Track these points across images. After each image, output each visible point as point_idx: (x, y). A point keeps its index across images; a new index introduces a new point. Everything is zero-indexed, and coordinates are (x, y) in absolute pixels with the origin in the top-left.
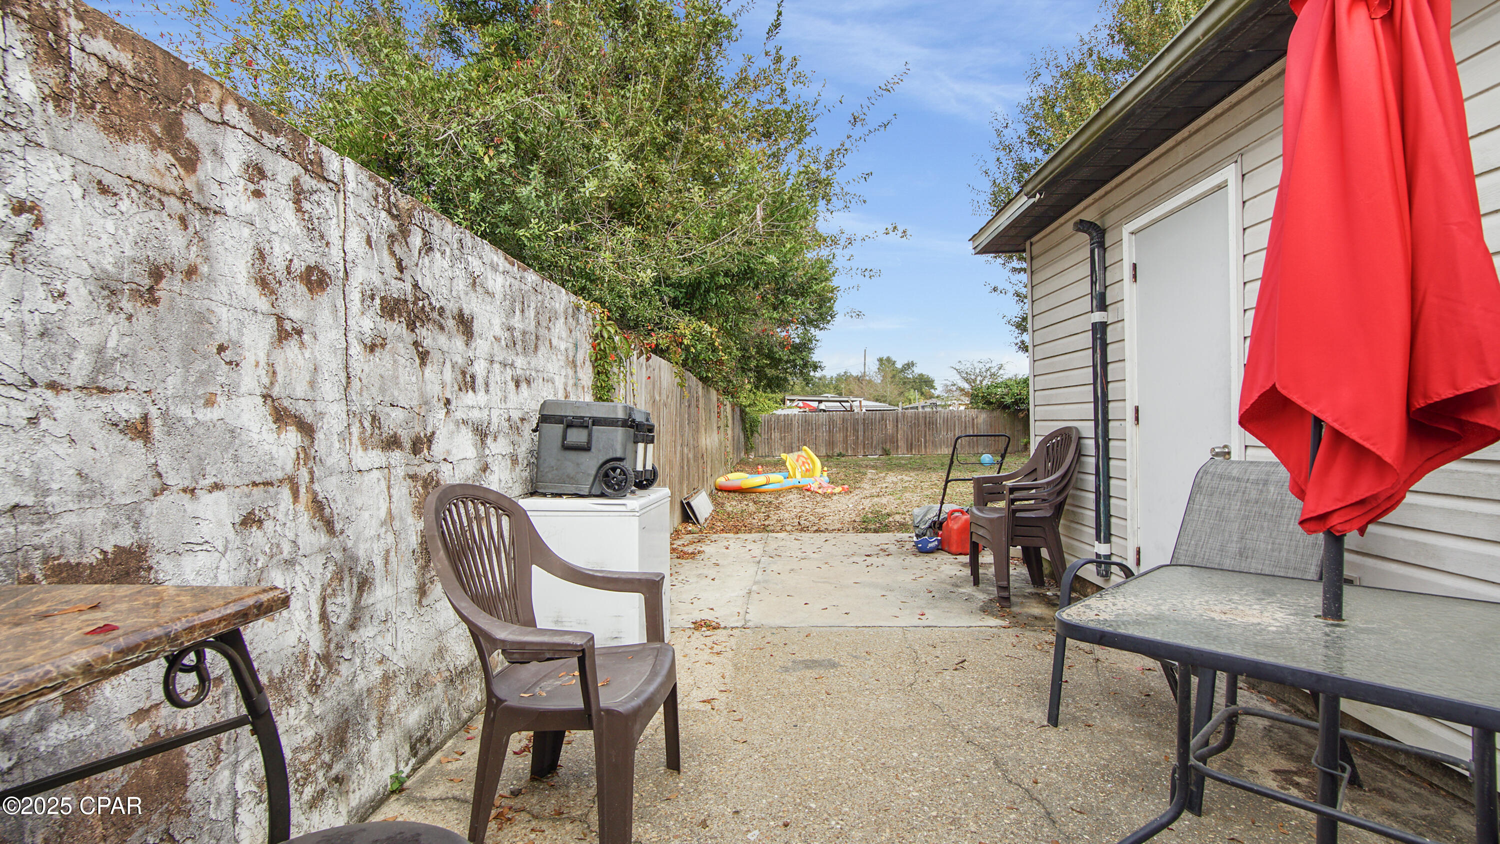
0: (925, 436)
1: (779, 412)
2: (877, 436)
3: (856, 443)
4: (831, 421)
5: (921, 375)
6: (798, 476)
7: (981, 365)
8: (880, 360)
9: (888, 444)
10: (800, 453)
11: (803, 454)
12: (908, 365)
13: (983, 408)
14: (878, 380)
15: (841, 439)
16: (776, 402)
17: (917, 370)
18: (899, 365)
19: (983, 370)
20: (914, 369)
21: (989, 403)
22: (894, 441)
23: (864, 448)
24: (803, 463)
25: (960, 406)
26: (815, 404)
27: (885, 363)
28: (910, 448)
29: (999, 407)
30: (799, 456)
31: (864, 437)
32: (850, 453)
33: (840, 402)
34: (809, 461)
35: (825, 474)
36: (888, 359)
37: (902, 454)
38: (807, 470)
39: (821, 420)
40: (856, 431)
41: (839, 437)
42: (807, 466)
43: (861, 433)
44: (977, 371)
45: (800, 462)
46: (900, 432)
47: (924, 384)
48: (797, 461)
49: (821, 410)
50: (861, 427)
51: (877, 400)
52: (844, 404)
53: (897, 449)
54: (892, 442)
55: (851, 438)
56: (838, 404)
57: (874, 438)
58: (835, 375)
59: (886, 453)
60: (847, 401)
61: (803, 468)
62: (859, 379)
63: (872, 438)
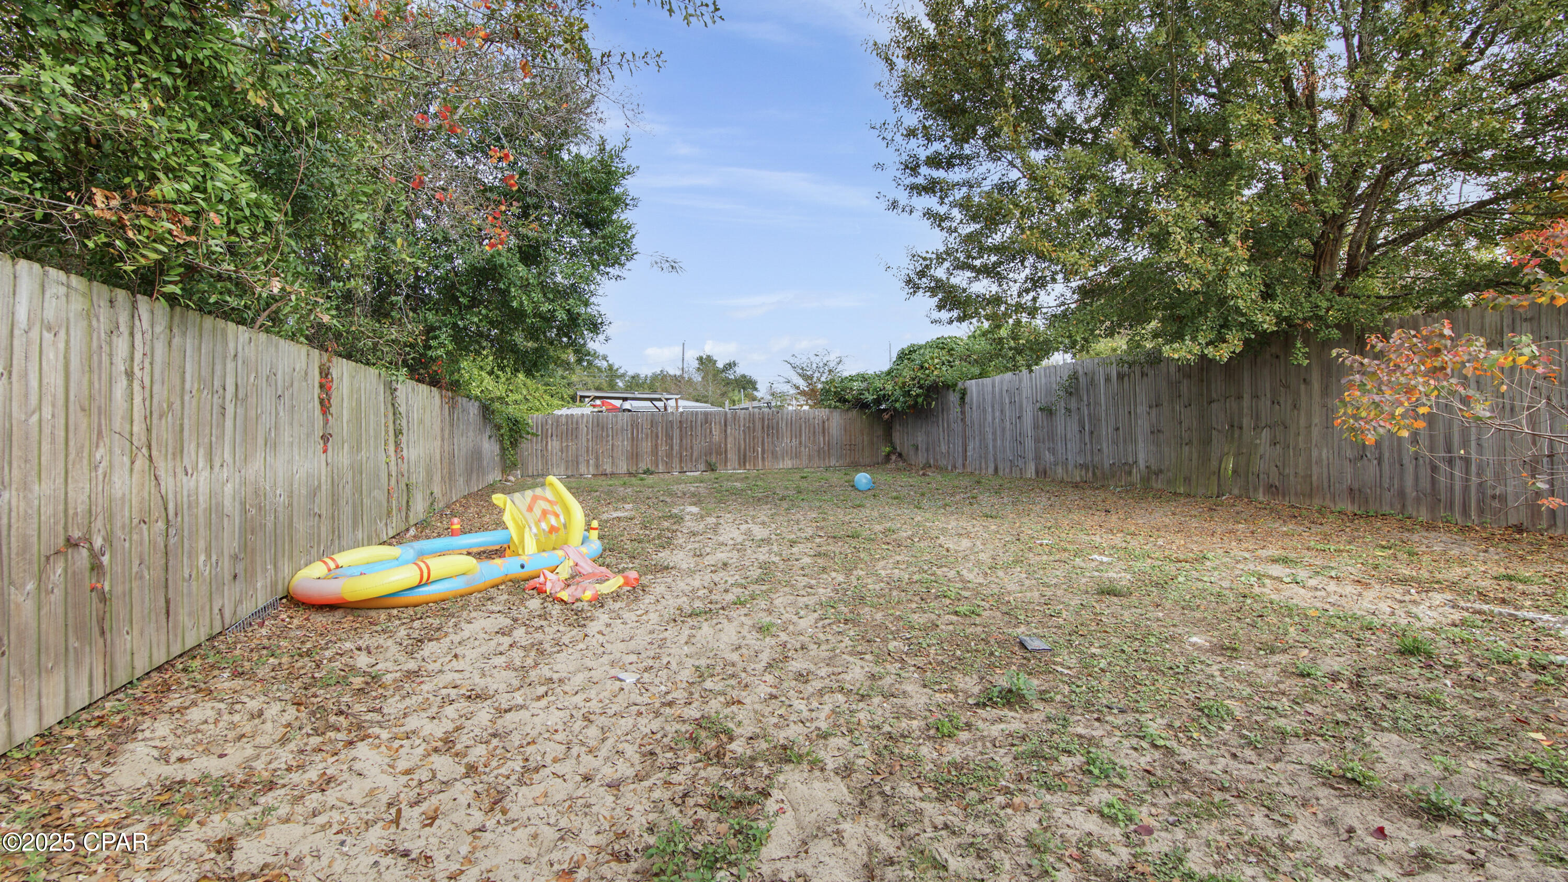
0: (763, 444)
1: (564, 411)
2: (699, 445)
3: (669, 455)
4: (634, 425)
5: (744, 376)
6: (531, 546)
7: (818, 359)
8: (700, 359)
9: (714, 456)
10: (538, 491)
11: (548, 494)
12: (730, 365)
13: (836, 407)
14: (698, 378)
15: (649, 450)
16: (562, 399)
17: (740, 371)
18: (720, 365)
19: (821, 365)
20: (736, 369)
21: (843, 400)
22: (722, 452)
23: (681, 461)
24: (545, 513)
25: (799, 406)
26: (617, 403)
27: (706, 363)
28: (743, 461)
29: (855, 406)
30: (535, 499)
31: (681, 446)
32: (661, 468)
33: (651, 400)
34: (557, 509)
35: (594, 534)
36: (709, 358)
37: (732, 469)
38: (553, 529)
39: (620, 423)
40: (669, 437)
41: (646, 446)
42: (553, 521)
43: (676, 441)
44: (814, 366)
45: (537, 511)
46: (729, 440)
47: (747, 384)
48: (530, 509)
49: (624, 410)
50: (676, 433)
51: (697, 401)
52: (656, 403)
53: (726, 462)
54: (719, 453)
55: (663, 449)
56: (648, 404)
57: (695, 448)
58: (650, 374)
59: (711, 468)
60: (660, 400)
61: (544, 525)
62: (677, 380)
63: (692, 448)
